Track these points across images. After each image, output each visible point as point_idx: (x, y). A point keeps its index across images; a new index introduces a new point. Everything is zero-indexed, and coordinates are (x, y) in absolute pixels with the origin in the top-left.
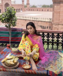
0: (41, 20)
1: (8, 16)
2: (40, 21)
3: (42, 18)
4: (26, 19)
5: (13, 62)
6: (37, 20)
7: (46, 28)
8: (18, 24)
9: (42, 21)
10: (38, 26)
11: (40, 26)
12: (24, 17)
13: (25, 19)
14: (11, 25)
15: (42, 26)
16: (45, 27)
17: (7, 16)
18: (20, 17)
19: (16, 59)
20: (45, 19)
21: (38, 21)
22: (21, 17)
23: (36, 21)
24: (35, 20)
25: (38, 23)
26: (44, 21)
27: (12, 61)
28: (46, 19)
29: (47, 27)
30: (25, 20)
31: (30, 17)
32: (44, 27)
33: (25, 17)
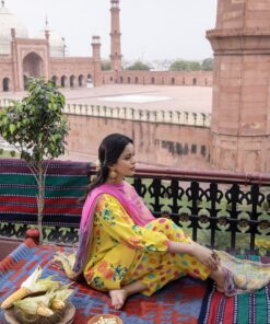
0: (168, 119)
1: (32, 116)
2: (164, 123)
3: (171, 113)
4: (108, 114)
5: (51, 307)
6: (152, 119)
7: (190, 153)
8: (77, 134)
9: (171, 124)
10: (156, 142)
11: (163, 142)
12: (101, 109)
13: (102, 114)
14: (46, 150)
15: (171, 144)
16: (183, 146)
17: (29, 116)
18: (84, 108)
19: (63, 292)
20: (183, 116)
21: (157, 124)
22: (90, 108)
23: (148, 122)
24: (144, 118)
25: (155, 130)
26: (181, 122)
27: (47, 303)
28: (187, 114)
29: (190, 147)
30: (106, 118)
31: (125, 109)
32: (179, 145)
33: (105, 108)
